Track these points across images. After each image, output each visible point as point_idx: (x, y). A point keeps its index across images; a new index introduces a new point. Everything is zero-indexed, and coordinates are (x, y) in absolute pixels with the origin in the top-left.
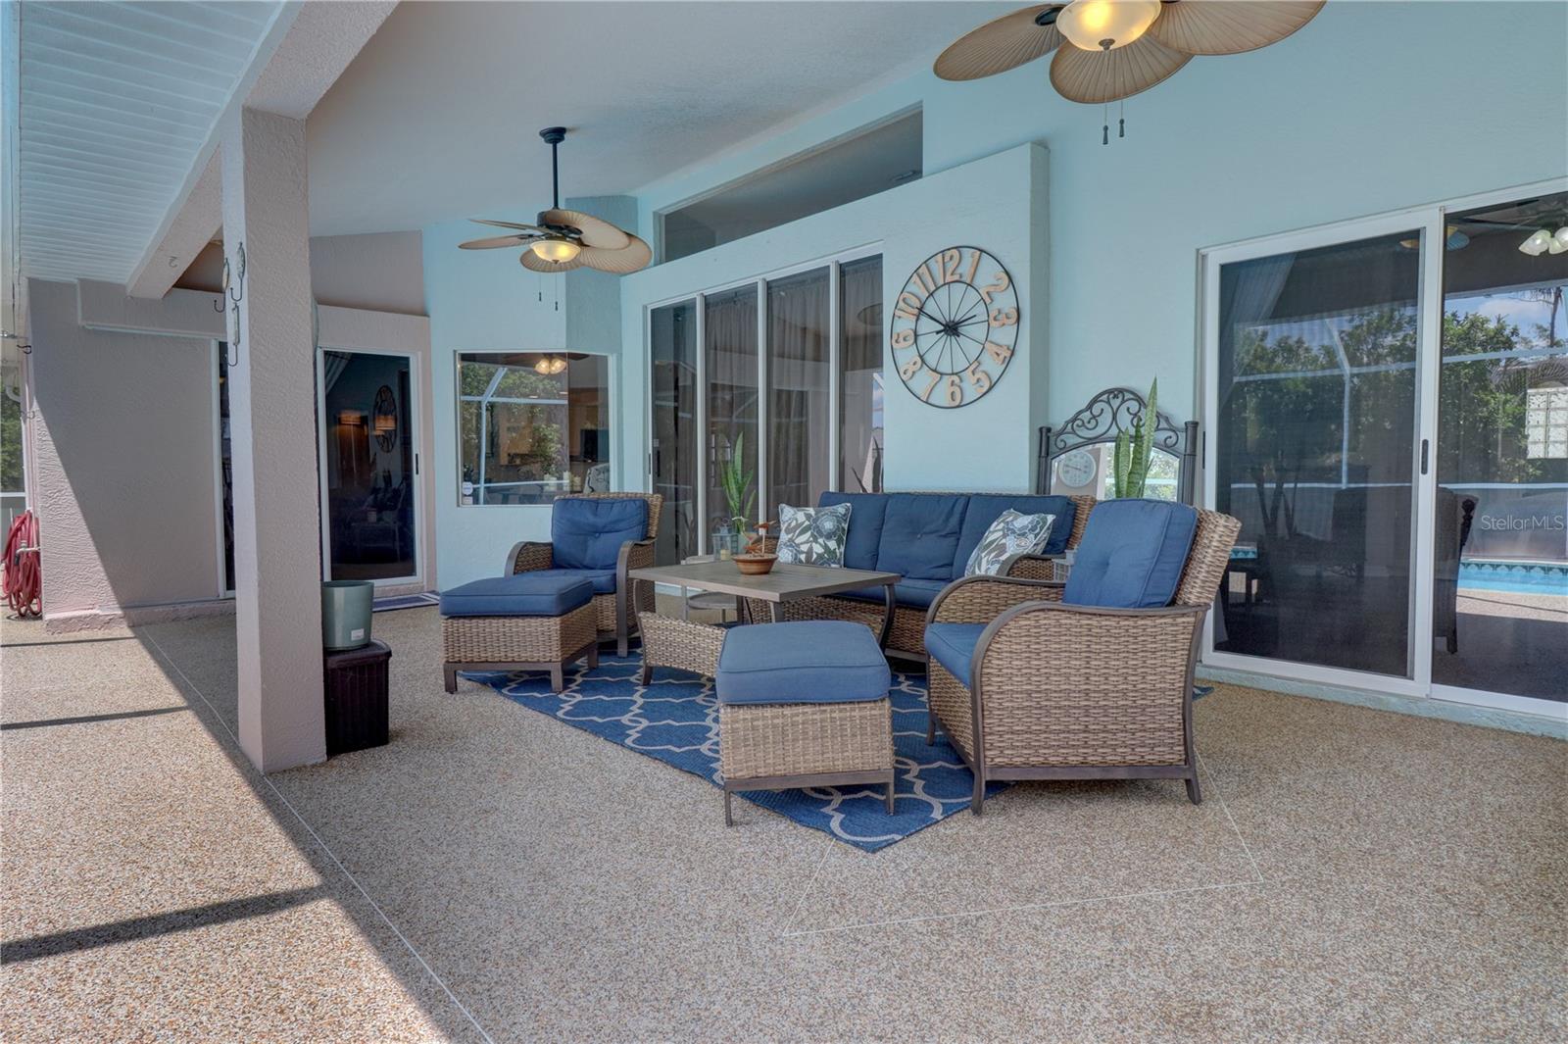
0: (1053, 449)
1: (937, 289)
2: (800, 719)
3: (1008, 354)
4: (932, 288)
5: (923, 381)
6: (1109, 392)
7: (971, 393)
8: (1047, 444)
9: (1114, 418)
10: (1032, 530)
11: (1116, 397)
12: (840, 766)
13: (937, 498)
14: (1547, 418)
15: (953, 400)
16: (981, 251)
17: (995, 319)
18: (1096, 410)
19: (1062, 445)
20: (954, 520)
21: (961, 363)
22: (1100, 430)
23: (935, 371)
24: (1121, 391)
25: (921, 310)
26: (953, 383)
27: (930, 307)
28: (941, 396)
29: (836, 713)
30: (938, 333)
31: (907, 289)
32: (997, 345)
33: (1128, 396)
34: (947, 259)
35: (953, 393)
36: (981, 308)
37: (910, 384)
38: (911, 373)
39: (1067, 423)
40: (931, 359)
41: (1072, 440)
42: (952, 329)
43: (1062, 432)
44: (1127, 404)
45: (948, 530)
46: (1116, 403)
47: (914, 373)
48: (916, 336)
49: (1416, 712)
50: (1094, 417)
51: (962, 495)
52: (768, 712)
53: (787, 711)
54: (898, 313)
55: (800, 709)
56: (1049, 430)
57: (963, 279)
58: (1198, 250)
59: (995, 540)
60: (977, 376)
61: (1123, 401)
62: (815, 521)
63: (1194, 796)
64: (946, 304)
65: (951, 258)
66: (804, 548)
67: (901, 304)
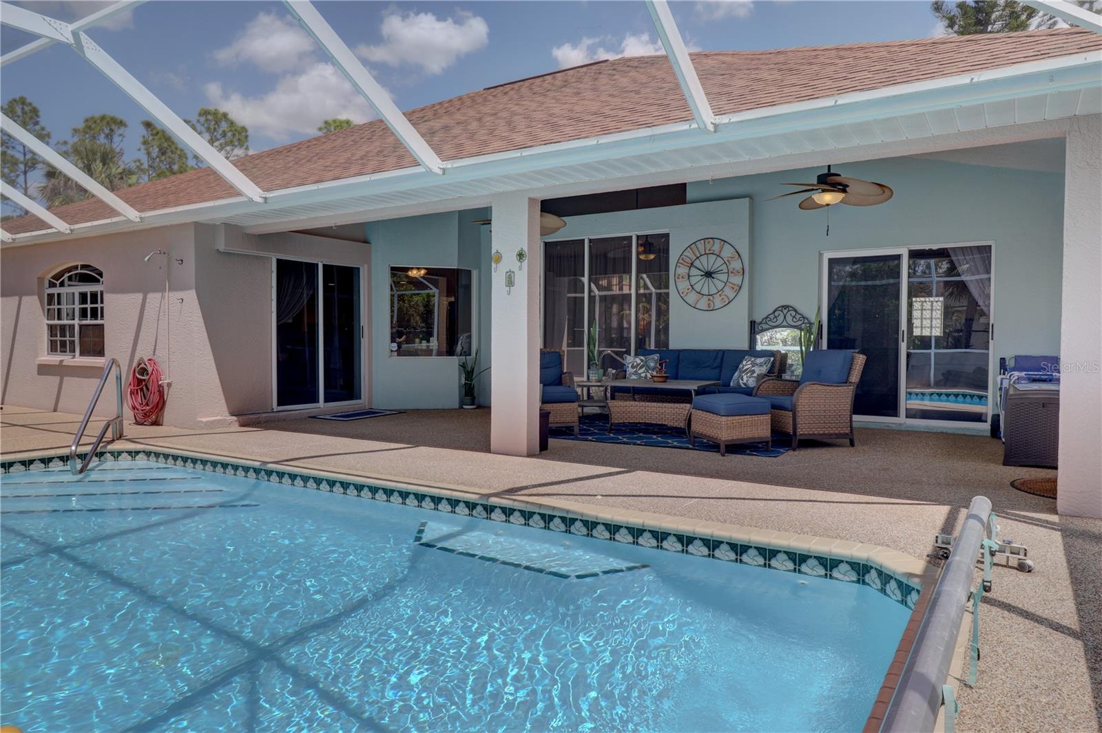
0: (757, 330)
1: (701, 256)
2: (746, 420)
3: (738, 288)
4: (699, 255)
5: (692, 297)
6: (783, 307)
7: (718, 304)
8: (754, 328)
9: (785, 317)
10: (765, 364)
11: (785, 309)
12: (756, 435)
13: (708, 351)
14: (922, 314)
15: (709, 307)
16: (725, 241)
17: (732, 272)
18: (777, 314)
19: (761, 329)
20: (719, 360)
21: (713, 291)
22: (778, 323)
23: (699, 293)
24: (788, 306)
25: (692, 264)
26: (709, 300)
27: (697, 263)
28: (703, 303)
29: (756, 418)
30: (702, 276)
31: (685, 254)
32: (733, 284)
33: (791, 309)
34: (706, 243)
35: (709, 304)
36: (724, 266)
37: (685, 298)
38: (685, 294)
39: (763, 319)
40: (698, 287)
41: (765, 326)
42: (709, 274)
43: (761, 323)
44: (790, 312)
45: (715, 366)
46: (785, 311)
47: (687, 293)
48: (689, 276)
49: (901, 429)
50: (776, 317)
51: (720, 350)
52: (737, 418)
53: (742, 417)
54: (678, 264)
55: (746, 417)
56: (755, 322)
57: (715, 253)
58: (819, 252)
59: (748, 369)
60: (722, 297)
61: (789, 311)
62: (646, 362)
63: (852, 444)
64: (707, 263)
65: (709, 242)
66: (643, 375)
67: (681, 261)
